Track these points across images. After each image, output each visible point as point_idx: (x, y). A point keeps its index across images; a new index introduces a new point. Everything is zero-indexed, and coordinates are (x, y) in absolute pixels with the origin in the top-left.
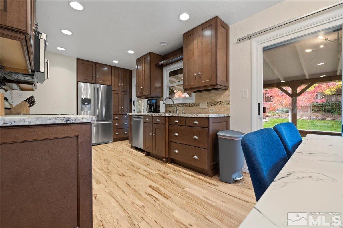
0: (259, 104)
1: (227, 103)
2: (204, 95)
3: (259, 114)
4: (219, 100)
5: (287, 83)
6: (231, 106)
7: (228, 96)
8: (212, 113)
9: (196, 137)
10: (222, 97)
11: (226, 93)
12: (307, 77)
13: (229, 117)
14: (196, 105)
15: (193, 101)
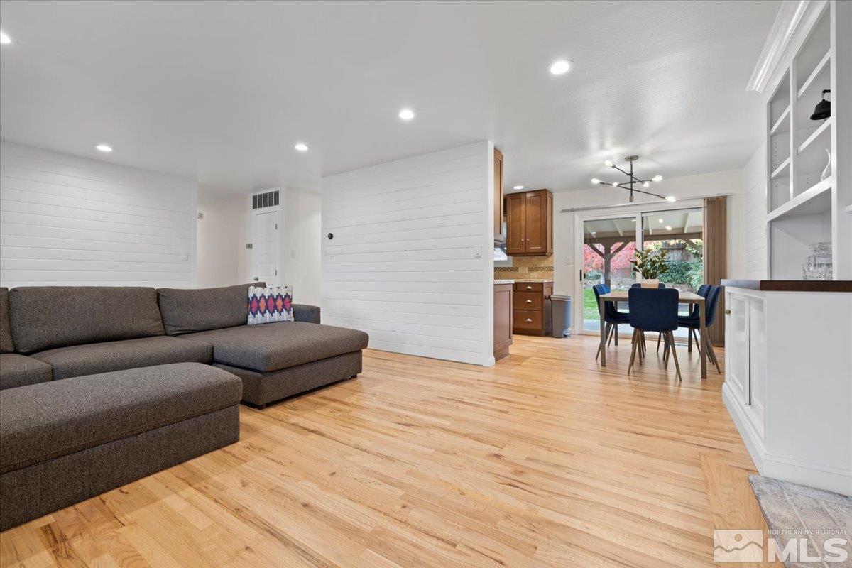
0: (581, 271)
1: (551, 269)
2: (524, 259)
3: (581, 280)
4: (542, 265)
5: (598, 240)
6: (555, 272)
7: (552, 262)
8: (535, 277)
9: (529, 301)
10: (545, 263)
11: (550, 259)
12: (622, 235)
13: (552, 283)
14: (514, 269)
15: (511, 265)
